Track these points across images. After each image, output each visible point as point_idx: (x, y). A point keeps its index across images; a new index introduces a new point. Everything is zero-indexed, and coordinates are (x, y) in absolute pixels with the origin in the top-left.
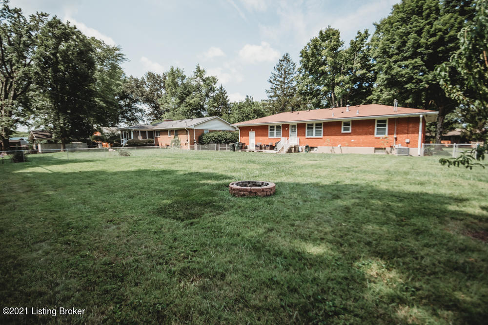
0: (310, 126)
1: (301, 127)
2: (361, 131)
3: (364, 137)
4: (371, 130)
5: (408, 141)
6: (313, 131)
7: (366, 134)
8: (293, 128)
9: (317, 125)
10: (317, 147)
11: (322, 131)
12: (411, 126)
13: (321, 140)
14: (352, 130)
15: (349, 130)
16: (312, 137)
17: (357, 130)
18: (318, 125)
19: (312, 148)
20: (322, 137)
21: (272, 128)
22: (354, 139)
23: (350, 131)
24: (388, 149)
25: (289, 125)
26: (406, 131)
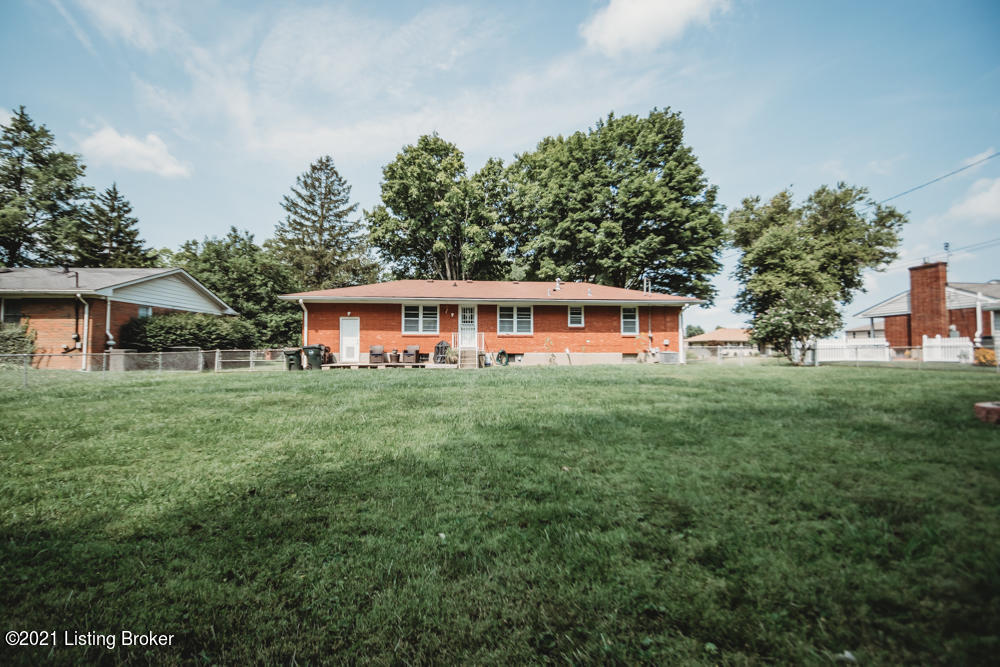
0: (507, 312)
1: (488, 312)
2: (601, 324)
3: (606, 335)
4: (615, 324)
5: (666, 342)
6: (512, 322)
7: (609, 331)
8: (468, 315)
9: (520, 310)
10: (522, 355)
11: (532, 322)
12: (668, 319)
13: (532, 341)
14: (586, 322)
15: (580, 323)
16: (511, 334)
17: (595, 323)
18: (523, 311)
19: (512, 356)
20: (531, 333)
21: (412, 311)
22: (590, 337)
23: (582, 325)
24: (641, 355)
25: (456, 306)
26: (663, 328)
